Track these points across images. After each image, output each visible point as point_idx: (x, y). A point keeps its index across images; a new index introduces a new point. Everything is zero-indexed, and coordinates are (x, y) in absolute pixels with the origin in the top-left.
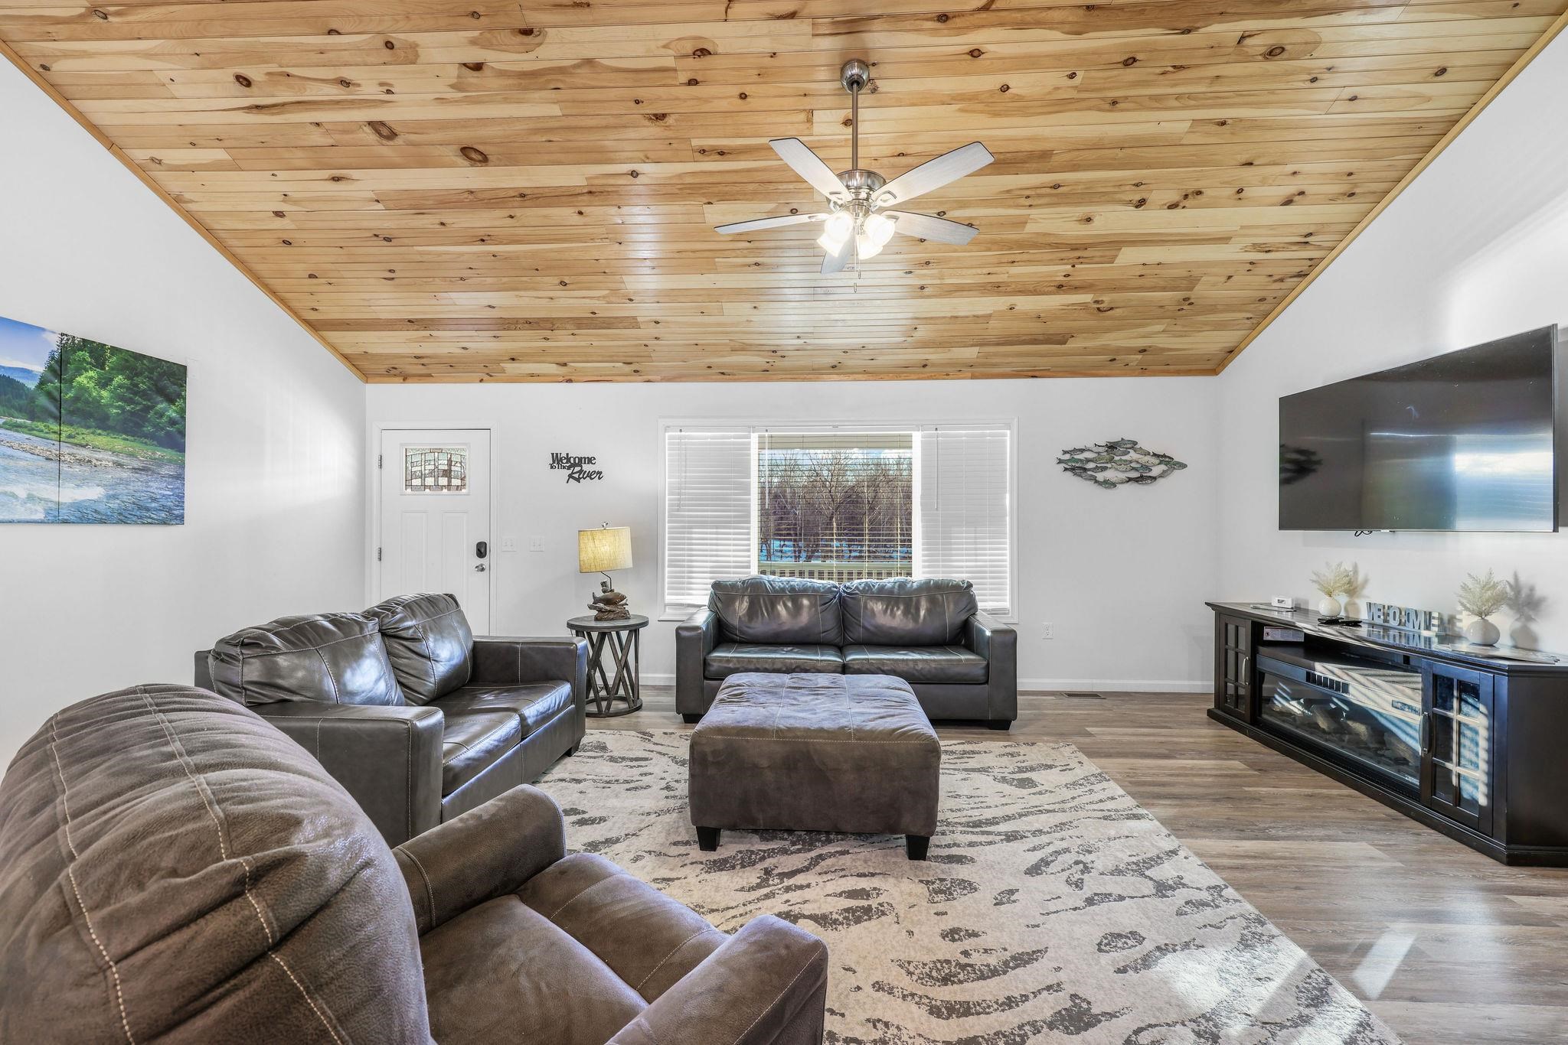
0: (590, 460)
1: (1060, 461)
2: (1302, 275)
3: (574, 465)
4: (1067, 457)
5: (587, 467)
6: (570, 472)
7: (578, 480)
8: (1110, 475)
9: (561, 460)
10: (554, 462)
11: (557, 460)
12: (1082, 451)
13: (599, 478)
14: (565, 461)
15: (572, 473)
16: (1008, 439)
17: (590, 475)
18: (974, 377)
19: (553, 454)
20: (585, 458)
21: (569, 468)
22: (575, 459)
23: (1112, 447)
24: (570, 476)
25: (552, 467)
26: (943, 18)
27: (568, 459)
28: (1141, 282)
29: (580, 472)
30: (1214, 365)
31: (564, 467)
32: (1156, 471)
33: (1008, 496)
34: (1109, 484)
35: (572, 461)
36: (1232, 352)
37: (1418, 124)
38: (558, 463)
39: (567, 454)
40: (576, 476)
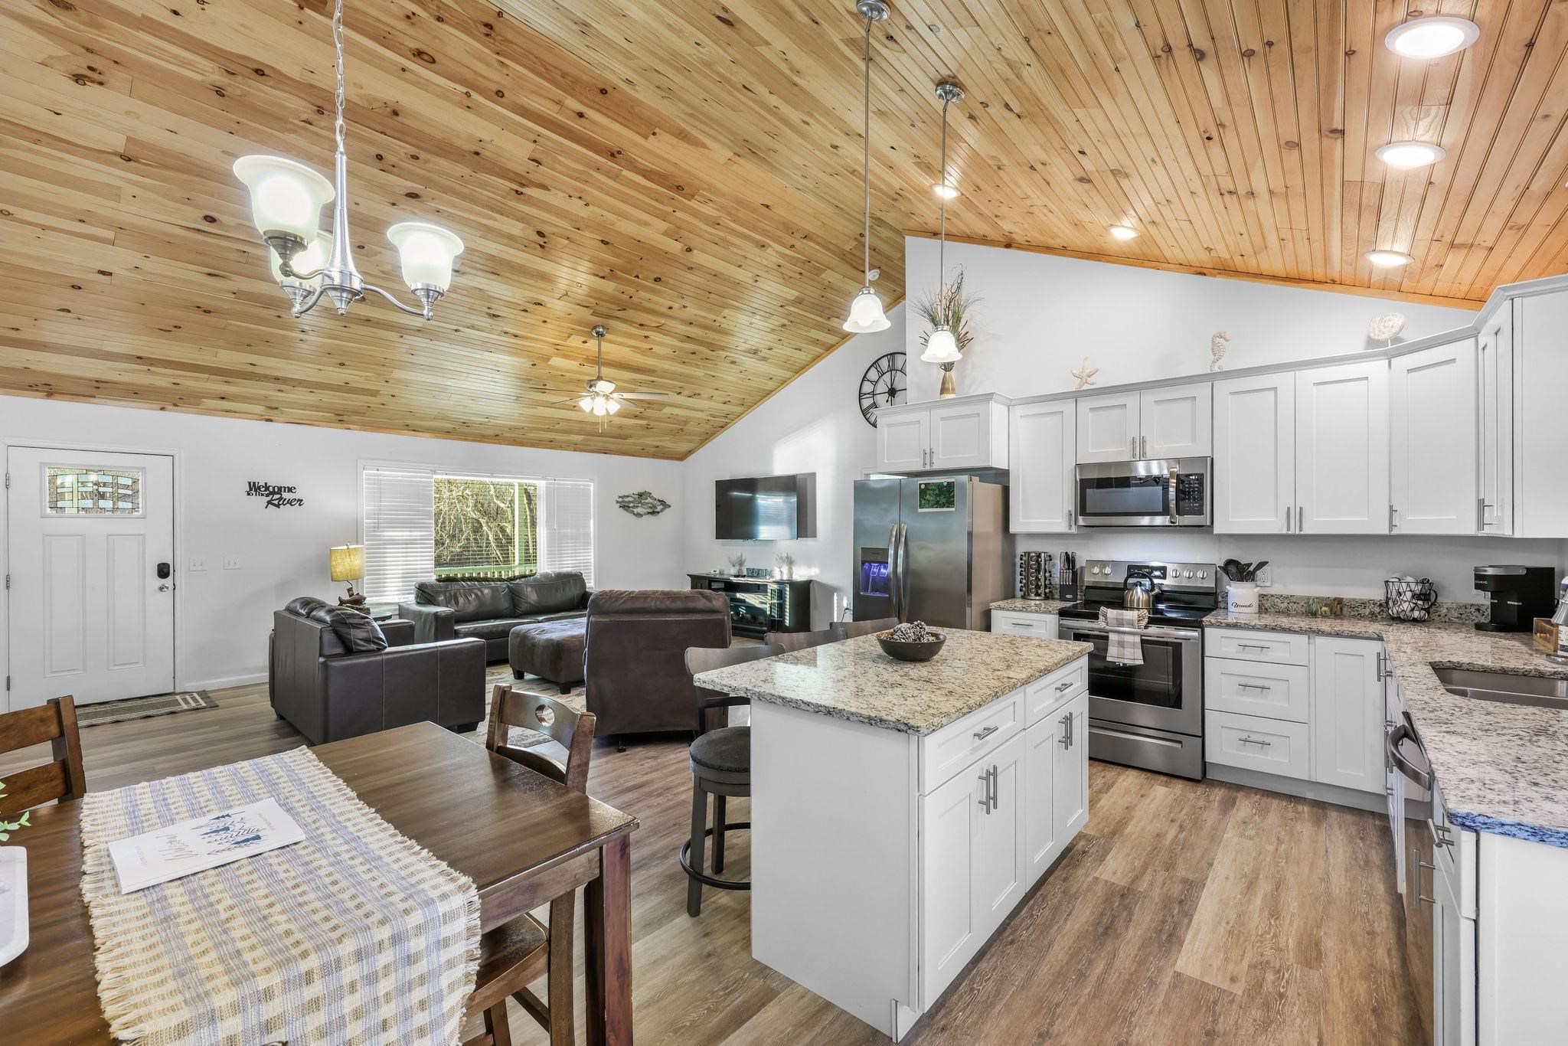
0: (290, 490)
1: (618, 502)
2: (722, 427)
3: (273, 493)
4: (620, 500)
5: (286, 495)
6: (269, 498)
7: (278, 506)
8: (639, 510)
9: (259, 488)
10: (251, 489)
11: (254, 488)
12: (628, 496)
13: (300, 505)
14: (263, 489)
15: (271, 500)
16: (592, 488)
17: (290, 502)
18: (575, 450)
19: (250, 483)
20: (285, 488)
21: (267, 495)
22: (274, 488)
23: (640, 495)
24: (269, 502)
25: (249, 494)
26: (642, 325)
27: (267, 488)
28: (668, 420)
29: (280, 499)
30: (682, 457)
31: (262, 495)
32: (659, 508)
33: (592, 521)
34: (639, 515)
35: (271, 489)
36: (690, 452)
37: (763, 390)
38: (256, 491)
39: (266, 484)
40: (276, 502)
